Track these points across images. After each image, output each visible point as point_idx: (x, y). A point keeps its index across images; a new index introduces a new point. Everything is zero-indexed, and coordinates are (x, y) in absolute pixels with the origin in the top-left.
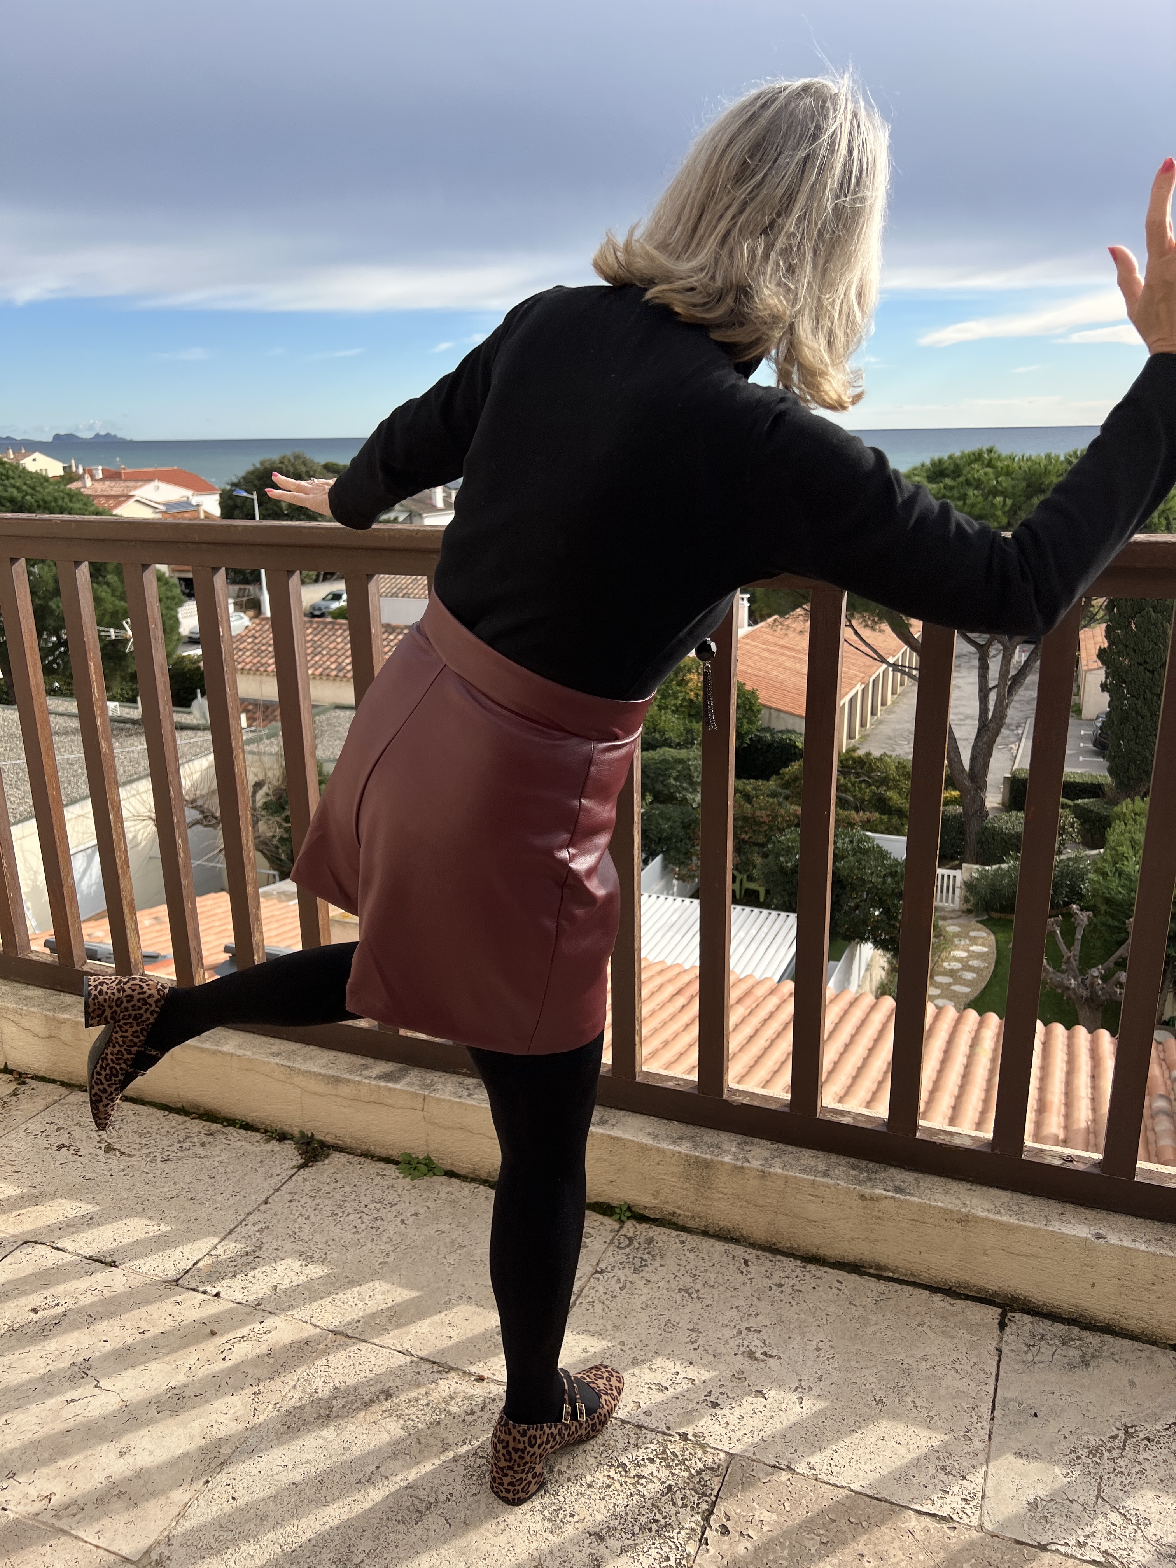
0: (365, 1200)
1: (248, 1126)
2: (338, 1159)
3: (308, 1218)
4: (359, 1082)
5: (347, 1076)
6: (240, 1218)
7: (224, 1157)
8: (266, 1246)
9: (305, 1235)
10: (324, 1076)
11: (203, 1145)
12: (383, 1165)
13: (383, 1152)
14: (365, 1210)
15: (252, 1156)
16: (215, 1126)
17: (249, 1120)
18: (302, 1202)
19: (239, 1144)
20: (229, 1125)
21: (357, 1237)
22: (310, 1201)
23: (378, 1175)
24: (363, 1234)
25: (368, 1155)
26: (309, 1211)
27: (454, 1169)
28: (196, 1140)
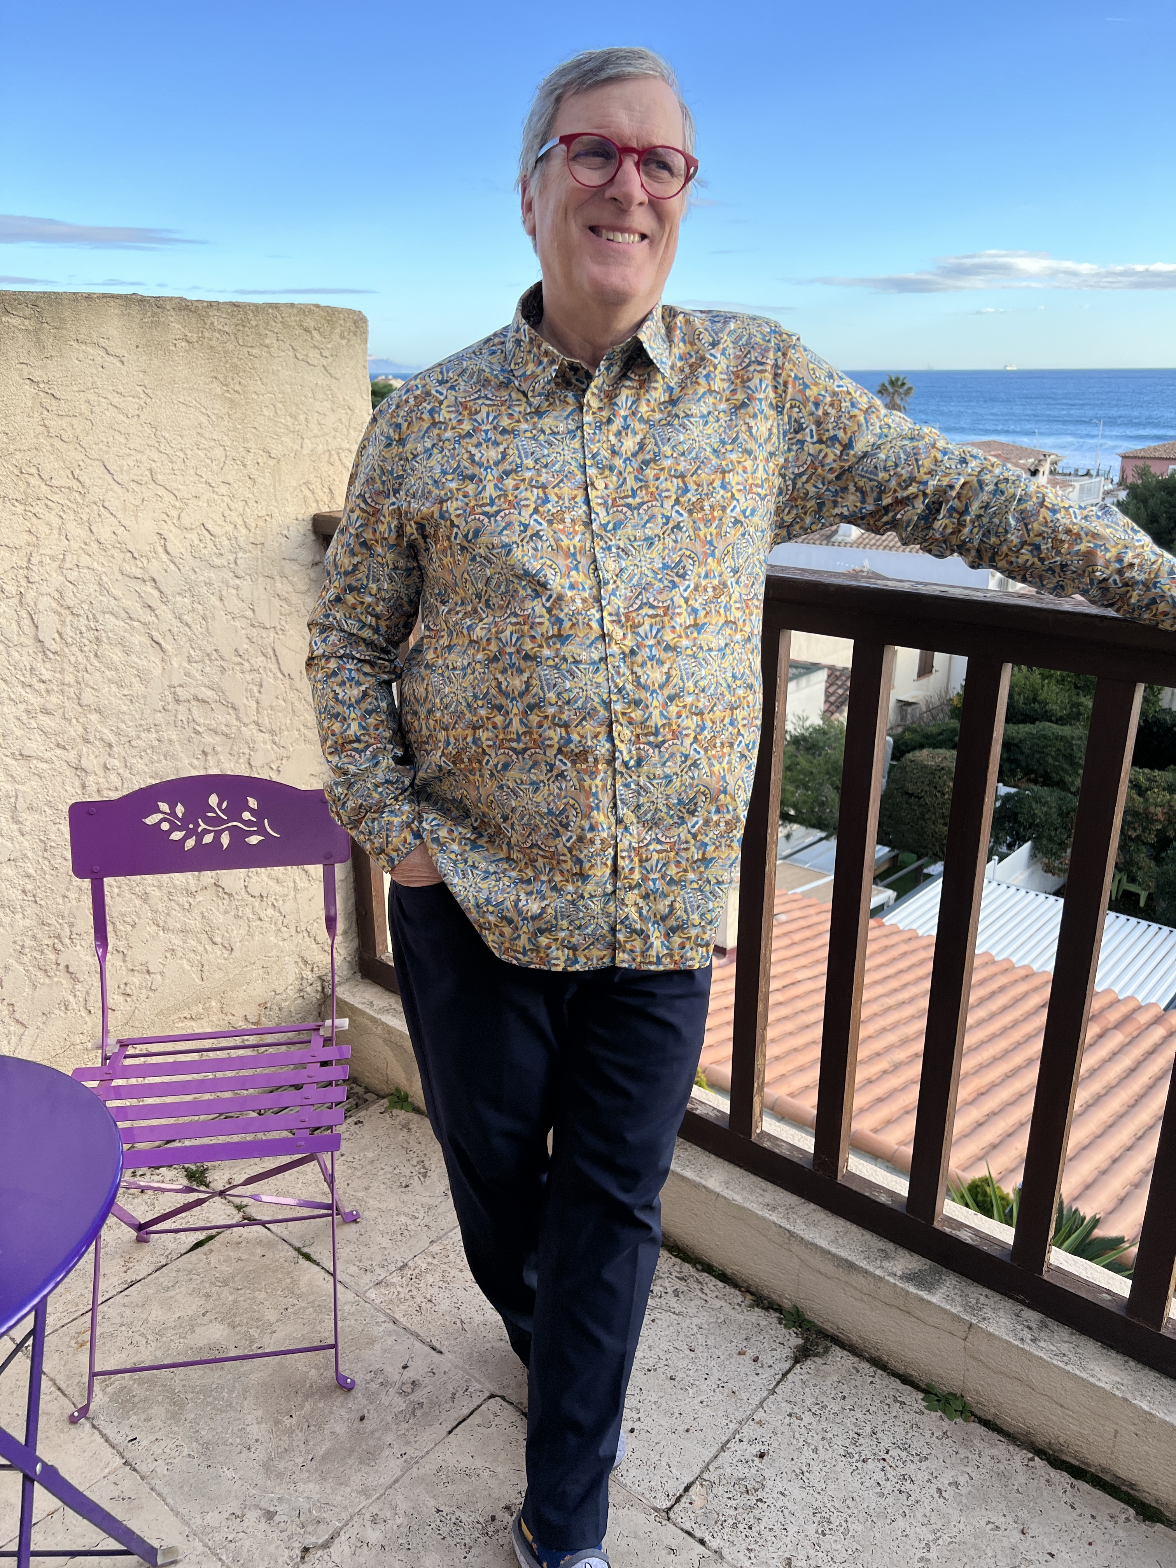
0: (886, 1442)
1: (724, 1277)
2: (839, 1358)
3: (815, 1451)
4: (881, 1279)
5: (863, 1264)
6: (733, 1426)
7: (703, 1318)
8: (769, 1484)
9: (815, 1477)
10: (834, 1256)
11: (676, 1293)
12: (898, 1384)
13: (901, 1369)
14: (886, 1456)
15: (735, 1327)
16: (688, 1268)
17: (729, 1271)
18: (805, 1422)
19: (718, 1303)
20: (703, 1270)
21: (883, 1502)
22: (814, 1420)
23: (896, 1400)
24: (890, 1500)
25: (877, 1363)
26: (815, 1440)
27: (998, 1422)
28: (667, 1284)
